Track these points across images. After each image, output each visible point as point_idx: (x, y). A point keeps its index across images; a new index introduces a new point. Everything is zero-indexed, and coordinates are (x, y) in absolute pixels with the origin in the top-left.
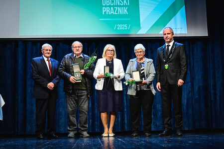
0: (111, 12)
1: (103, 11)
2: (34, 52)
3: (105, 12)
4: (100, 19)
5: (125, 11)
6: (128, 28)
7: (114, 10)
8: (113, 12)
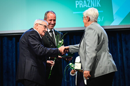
0: (84, 5)
1: (77, 5)
2: (10, 46)
3: (78, 6)
4: (74, 13)
5: (98, 3)
6: (101, 20)
7: (87, 3)
8: (86, 5)
